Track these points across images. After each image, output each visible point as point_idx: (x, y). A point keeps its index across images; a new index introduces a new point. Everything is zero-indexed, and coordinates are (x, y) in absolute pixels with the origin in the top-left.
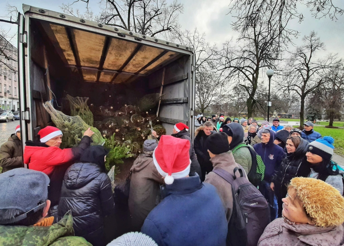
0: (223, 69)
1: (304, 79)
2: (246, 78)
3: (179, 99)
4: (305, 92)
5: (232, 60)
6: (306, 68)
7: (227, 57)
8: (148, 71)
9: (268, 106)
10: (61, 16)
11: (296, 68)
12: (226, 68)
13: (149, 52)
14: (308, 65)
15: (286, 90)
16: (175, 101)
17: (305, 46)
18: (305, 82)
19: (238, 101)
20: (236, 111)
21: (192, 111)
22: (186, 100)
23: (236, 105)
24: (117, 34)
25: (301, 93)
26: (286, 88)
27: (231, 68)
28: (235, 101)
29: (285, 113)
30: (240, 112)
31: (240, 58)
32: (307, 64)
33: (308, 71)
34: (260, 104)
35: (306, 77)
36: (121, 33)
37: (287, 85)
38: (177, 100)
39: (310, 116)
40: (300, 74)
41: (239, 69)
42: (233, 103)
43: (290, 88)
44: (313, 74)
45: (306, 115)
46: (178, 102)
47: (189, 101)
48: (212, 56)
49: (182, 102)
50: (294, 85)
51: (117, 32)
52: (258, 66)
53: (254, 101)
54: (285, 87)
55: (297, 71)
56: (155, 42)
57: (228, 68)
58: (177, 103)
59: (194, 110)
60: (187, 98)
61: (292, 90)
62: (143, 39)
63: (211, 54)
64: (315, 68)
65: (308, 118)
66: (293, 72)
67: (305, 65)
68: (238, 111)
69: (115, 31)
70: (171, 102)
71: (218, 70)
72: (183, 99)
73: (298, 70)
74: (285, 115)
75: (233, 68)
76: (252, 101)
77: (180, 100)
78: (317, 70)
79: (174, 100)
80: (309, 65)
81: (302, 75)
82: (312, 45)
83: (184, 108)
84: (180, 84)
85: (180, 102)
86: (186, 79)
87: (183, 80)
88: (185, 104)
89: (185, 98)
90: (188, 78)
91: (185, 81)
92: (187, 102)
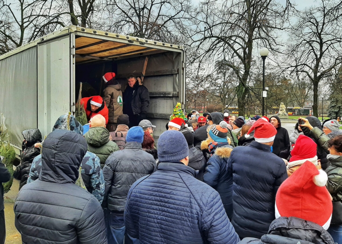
0: (201, 40)
1: (316, 56)
2: (235, 54)
3: (167, 93)
4: (319, 74)
5: (215, 25)
6: (318, 40)
7: (207, 23)
9: (263, 98)
10: (94, 32)
11: (304, 40)
12: (205, 38)
14: (321, 36)
15: (293, 71)
16: (163, 94)
17: (316, 8)
18: (318, 60)
19: (224, 87)
20: (221, 104)
21: (183, 105)
22: (176, 94)
23: (221, 93)
24: (128, 41)
25: (313, 76)
26: (293, 68)
27: (212, 38)
28: (219, 86)
29: (299, 108)
30: (227, 106)
31: (225, 23)
32: (320, 34)
33: (321, 45)
34: (255, 93)
36: (131, 40)
37: (294, 64)
38: (165, 94)
39: (332, 111)
40: (311, 48)
41: (223, 40)
42: (216, 89)
43: (299, 68)
44: (327, 49)
45: (328, 110)
46: (167, 96)
47: (180, 96)
48: (182, 12)
49: (171, 95)
50: (304, 64)
51: (128, 39)
52: (250, 36)
53: (247, 89)
54: (292, 66)
55: (306, 43)
56: (154, 44)
57: (208, 39)
58: (165, 96)
59: (184, 104)
60: (178, 92)
61: (302, 71)
62: (146, 43)
63: (180, 9)
64: (330, 40)
65: (331, 114)
66: (301, 45)
67: (317, 34)
68: (224, 104)
69: (127, 39)
70: (157, 95)
71: (194, 42)
72: (172, 93)
73: (308, 42)
74: (299, 110)
75: (215, 39)
76: (244, 89)
77: (169, 94)
78: (332, 43)
79: (160, 93)
81: (313, 49)
82: (324, 8)
83: (174, 102)
84: (168, 77)
85: (169, 96)
86: (176, 74)
87: (172, 75)
88: (175, 98)
89: (175, 93)
90: (178, 73)
91: (174, 76)
92: (178, 97)
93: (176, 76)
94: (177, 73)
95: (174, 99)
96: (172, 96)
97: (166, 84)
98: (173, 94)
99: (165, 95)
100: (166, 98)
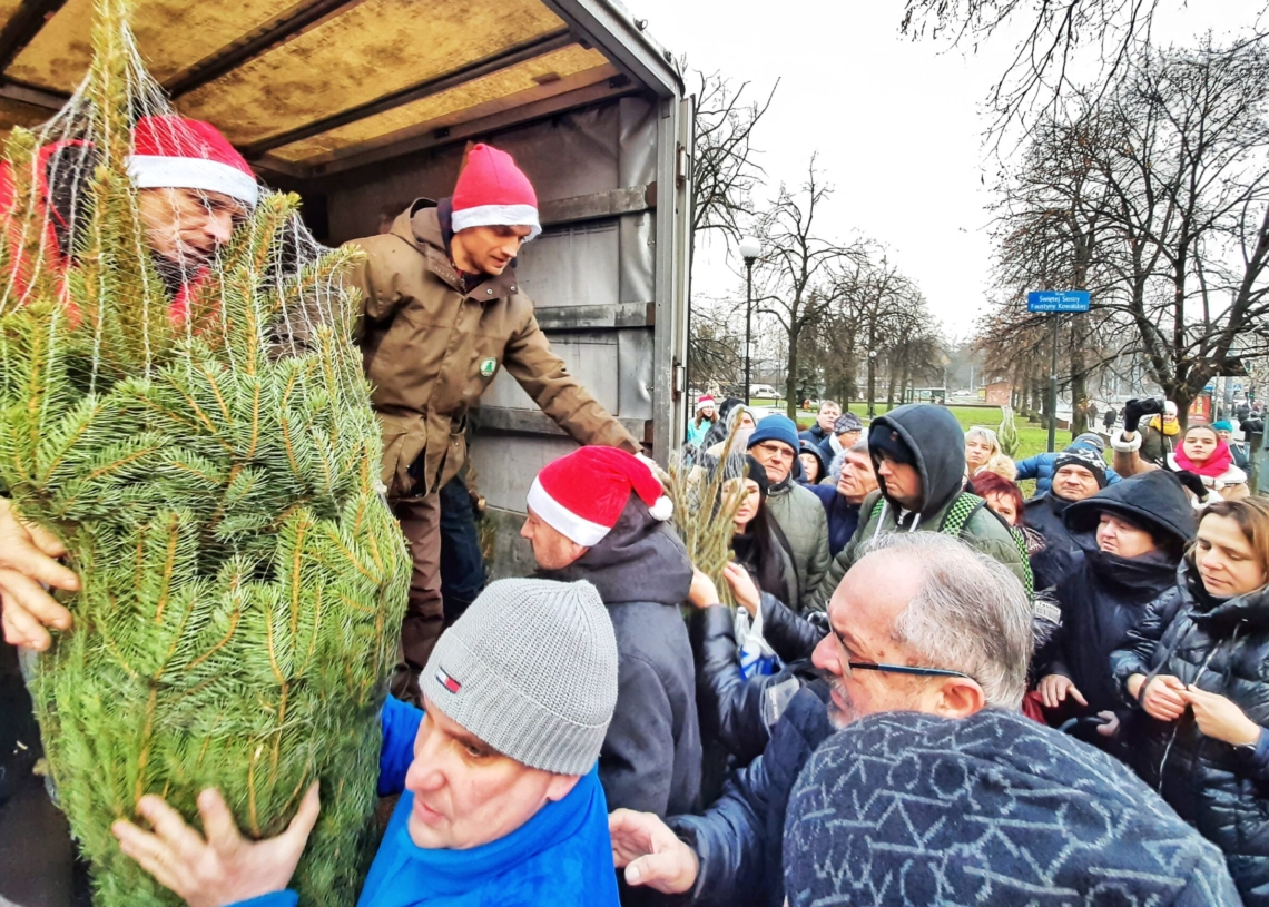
1: (795, 280)
4: (798, 319)
6: (799, 249)
8: (337, 151)
11: (777, 247)
13: (449, 19)
14: (806, 241)
16: (558, 317)
18: (799, 290)
21: (679, 368)
22: (636, 315)
25: (788, 320)
32: (803, 238)
33: (805, 259)
35: (799, 275)
38: (573, 315)
40: (787, 264)
44: (816, 268)
46: (581, 323)
47: (663, 324)
49: (609, 322)
50: (773, 297)
55: (780, 254)
58: (572, 328)
59: (684, 364)
60: (652, 306)
61: (767, 311)
64: (822, 252)
72: (610, 309)
73: (783, 252)
77: (598, 314)
78: (825, 258)
80: (807, 243)
81: (790, 267)
82: (814, 183)
83: (622, 352)
84: (584, 237)
85: (594, 323)
86: (638, 214)
87: (613, 219)
88: (630, 334)
89: (630, 308)
90: (652, 210)
91: (626, 223)
92: (651, 329)
93: (637, 225)
94: (645, 206)
95: (623, 338)
96: (612, 324)
97: (575, 267)
98: (622, 313)
99: (570, 324)
100: (571, 339)
